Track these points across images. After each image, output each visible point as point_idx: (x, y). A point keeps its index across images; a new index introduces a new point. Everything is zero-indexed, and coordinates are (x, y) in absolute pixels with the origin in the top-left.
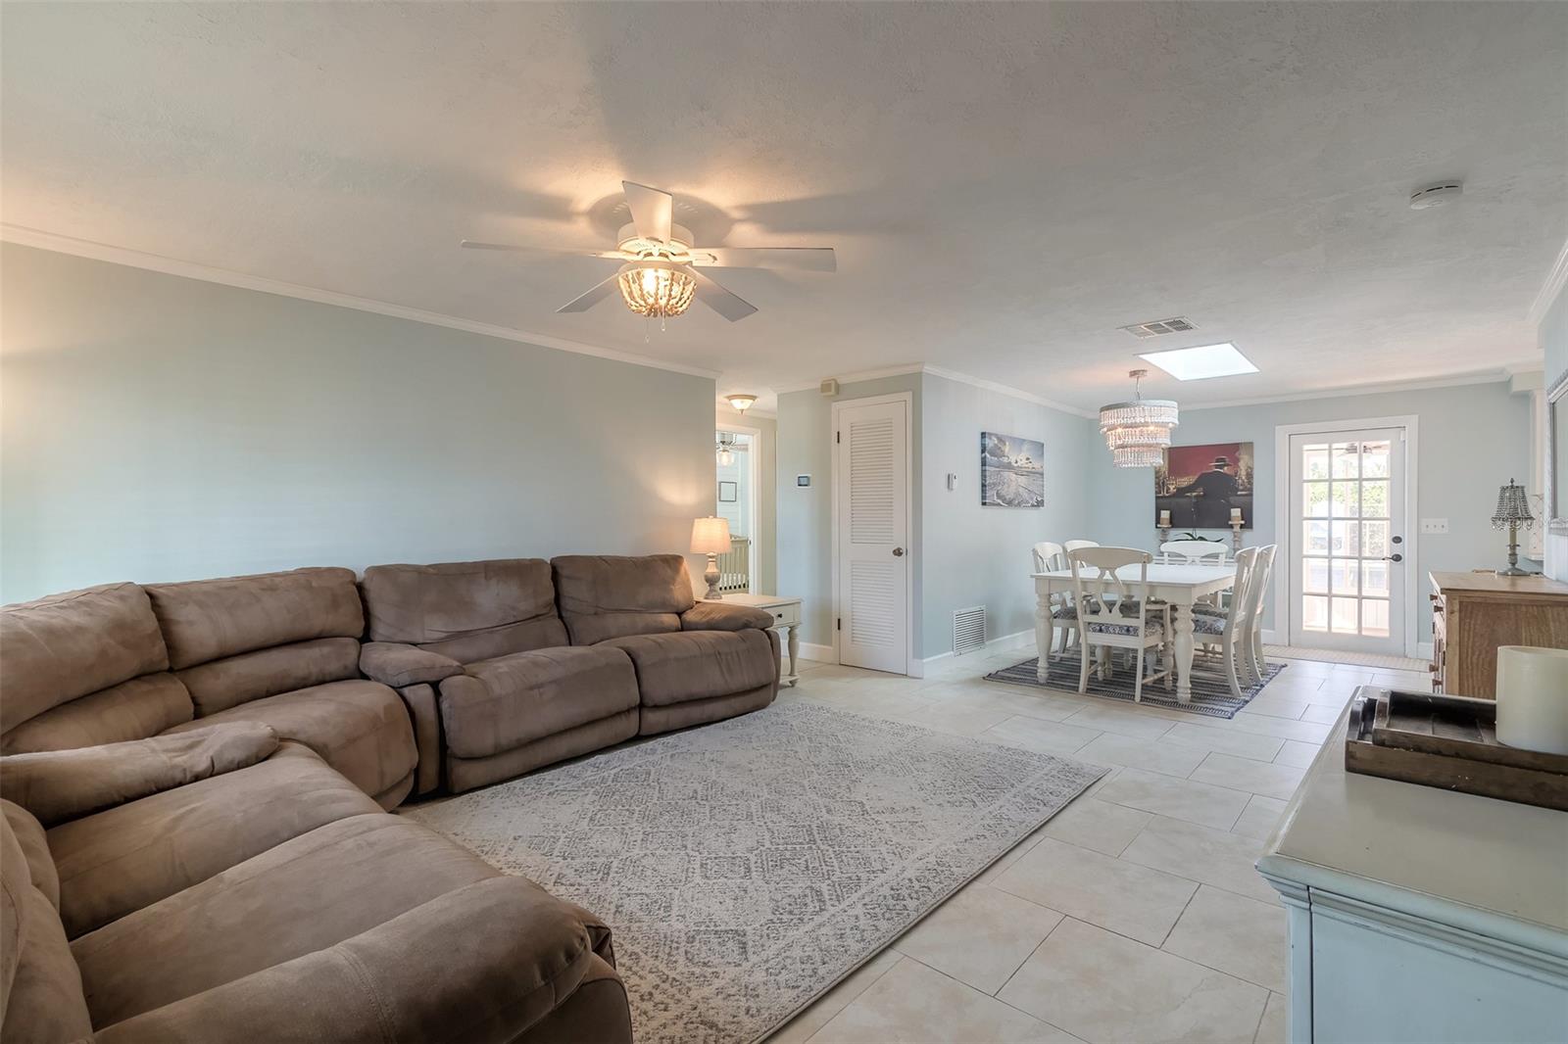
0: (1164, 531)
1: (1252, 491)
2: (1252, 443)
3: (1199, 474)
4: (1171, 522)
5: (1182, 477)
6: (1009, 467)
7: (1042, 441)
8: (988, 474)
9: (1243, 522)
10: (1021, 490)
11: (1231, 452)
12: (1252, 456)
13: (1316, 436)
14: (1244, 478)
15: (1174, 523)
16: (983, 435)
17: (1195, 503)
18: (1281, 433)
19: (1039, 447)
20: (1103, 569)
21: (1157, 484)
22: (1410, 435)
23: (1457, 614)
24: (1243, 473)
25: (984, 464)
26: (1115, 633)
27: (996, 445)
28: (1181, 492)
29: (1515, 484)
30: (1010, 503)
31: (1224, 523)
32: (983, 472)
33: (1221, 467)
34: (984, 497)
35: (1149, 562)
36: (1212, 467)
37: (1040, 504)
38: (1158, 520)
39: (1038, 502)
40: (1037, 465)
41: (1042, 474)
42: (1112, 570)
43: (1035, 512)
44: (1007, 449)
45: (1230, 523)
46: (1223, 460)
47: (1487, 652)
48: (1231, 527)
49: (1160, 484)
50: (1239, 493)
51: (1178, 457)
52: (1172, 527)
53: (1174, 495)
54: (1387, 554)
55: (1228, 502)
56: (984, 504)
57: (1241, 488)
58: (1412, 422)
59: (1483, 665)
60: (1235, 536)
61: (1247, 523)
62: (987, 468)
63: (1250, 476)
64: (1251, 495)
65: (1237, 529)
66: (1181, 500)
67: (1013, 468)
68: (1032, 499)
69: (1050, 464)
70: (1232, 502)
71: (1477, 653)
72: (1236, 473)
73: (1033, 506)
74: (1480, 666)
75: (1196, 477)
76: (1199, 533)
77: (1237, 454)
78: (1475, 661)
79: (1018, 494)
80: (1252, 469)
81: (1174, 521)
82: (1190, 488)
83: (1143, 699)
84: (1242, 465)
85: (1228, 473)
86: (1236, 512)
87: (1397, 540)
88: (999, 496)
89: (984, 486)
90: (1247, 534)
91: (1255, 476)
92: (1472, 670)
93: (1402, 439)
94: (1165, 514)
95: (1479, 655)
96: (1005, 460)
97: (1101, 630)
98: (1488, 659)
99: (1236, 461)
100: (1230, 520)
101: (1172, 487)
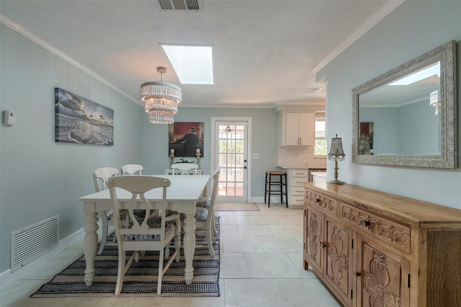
0: (172, 158)
1: (203, 142)
2: (203, 123)
3: (185, 134)
4: (175, 155)
5: (179, 135)
6: (85, 118)
7: (113, 109)
8: (60, 119)
9: (200, 155)
10: (95, 135)
11: (196, 125)
12: (203, 128)
13: (223, 122)
14: (201, 136)
15: (176, 155)
16: (57, 90)
17: (184, 146)
18: (213, 119)
19: (110, 112)
20: (134, 193)
21: (169, 137)
22: (250, 124)
23: (426, 243)
24: (201, 135)
25: (57, 110)
26: (144, 240)
27: (69, 100)
28: (178, 141)
29: (338, 137)
30: (85, 142)
31: (194, 155)
32: (57, 117)
33: (193, 132)
34: (57, 136)
35: (168, 186)
36: (190, 132)
37: (111, 144)
38: (170, 153)
39: (109, 142)
40: (109, 121)
41: (112, 127)
42: (142, 193)
43: (107, 149)
44: (82, 106)
45: (196, 155)
46: (193, 129)
47: (443, 275)
48: (197, 156)
49: (171, 138)
50: (199, 143)
51: (178, 127)
52: (175, 157)
53: (176, 143)
54: (243, 166)
55: (195, 146)
56: (57, 141)
57: (200, 140)
58: (250, 120)
59: (440, 288)
60: (198, 160)
61: (202, 156)
62: (60, 114)
63: (203, 136)
64: (203, 144)
65: (198, 157)
66: (179, 145)
67: (88, 119)
68: (105, 140)
69: (118, 122)
70: (197, 146)
71: (437, 277)
72: (198, 135)
73: (105, 144)
74: (438, 289)
75: (184, 135)
76: (185, 159)
77: (198, 127)
78: (435, 285)
79: (92, 137)
80: (203, 133)
81: (176, 154)
82: (182, 140)
83: (162, 291)
84: (200, 131)
85: (195, 134)
86: (198, 150)
87: (245, 161)
88: (73, 135)
89: (57, 127)
90: (202, 160)
91: (204, 136)
92: (434, 292)
93: (247, 126)
94: (172, 151)
95: (438, 279)
96: (81, 113)
97: (134, 239)
98: (443, 281)
99: (198, 129)
100: (196, 154)
101: (175, 139)
